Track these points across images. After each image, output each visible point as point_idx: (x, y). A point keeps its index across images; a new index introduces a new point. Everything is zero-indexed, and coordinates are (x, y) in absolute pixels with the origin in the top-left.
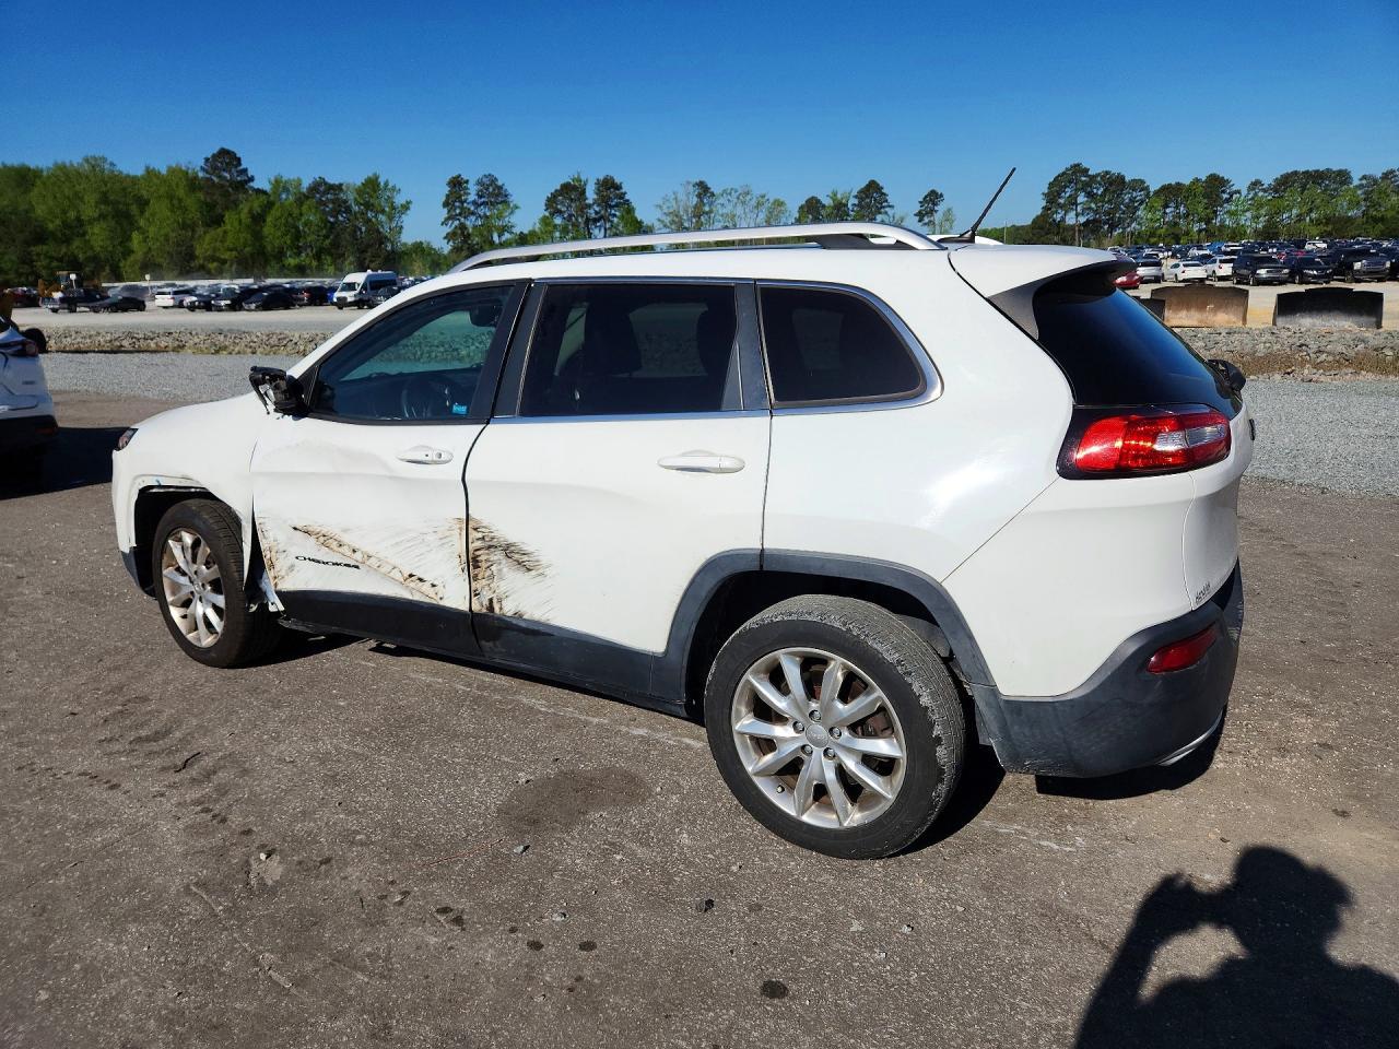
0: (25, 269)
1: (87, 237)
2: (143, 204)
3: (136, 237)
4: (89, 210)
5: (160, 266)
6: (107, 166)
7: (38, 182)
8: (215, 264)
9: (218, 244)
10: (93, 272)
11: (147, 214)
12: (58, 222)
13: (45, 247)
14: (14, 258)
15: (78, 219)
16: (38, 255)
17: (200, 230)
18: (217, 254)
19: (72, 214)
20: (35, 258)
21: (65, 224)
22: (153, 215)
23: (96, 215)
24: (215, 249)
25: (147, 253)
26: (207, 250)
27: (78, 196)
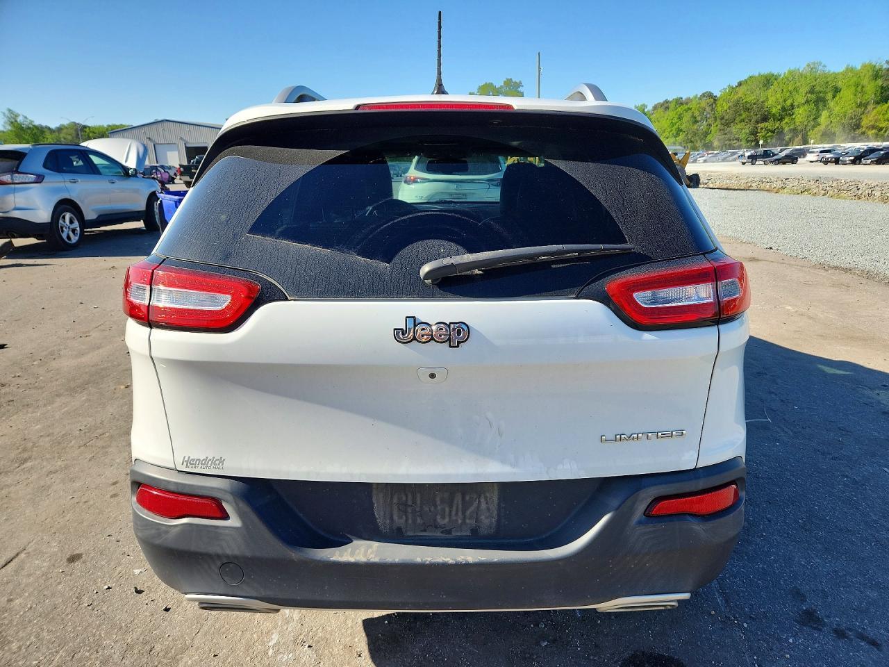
0: (752, 138)
1: (794, 116)
2: (837, 90)
3: (825, 114)
4: (800, 99)
5: (834, 134)
6: (820, 68)
7: (775, 83)
8: (873, 131)
9: (881, 116)
10: (790, 139)
11: (837, 98)
12: (779, 107)
13: (767, 124)
14: (748, 131)
15: (792, 105)
16: (762, 129)
17: (870, 107)
18: (877, 124)
19: (789, 102)
20: (759, 131)
21: (784, 109)
22: (841, 98)
23: (803, 102)
24: (876, 121)
25: (828, 125)
26: (871, 121)
27: (796, 90)
